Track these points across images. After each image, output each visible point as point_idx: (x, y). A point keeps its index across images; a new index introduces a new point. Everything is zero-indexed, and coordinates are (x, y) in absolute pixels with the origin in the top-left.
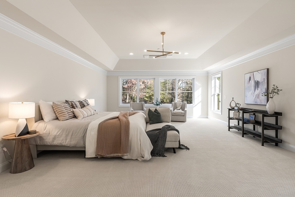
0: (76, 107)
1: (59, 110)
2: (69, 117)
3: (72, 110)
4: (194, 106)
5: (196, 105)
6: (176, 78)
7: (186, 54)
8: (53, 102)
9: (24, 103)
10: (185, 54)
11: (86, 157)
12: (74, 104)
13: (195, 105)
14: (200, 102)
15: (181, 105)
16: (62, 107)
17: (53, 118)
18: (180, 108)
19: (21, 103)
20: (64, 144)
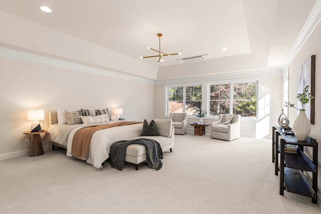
0: (88, 115)
1: (68, 116)
2: (74, 122)
3: (79, 117)
4: (257, 120)
5: (260, 120)
6: (230, 82)
7: (224, 49)
8: (65, 111)
9: (37, 110)
10: (222, 50)
11: (67, 155)
12: (87, 112)
13: (259, 118)
14: (267, 115)
15: (232, 118)
16: (71, 114)
17: (64, 122)
18: (229, 122)
19: (35, 110)
20: (59, 142)
